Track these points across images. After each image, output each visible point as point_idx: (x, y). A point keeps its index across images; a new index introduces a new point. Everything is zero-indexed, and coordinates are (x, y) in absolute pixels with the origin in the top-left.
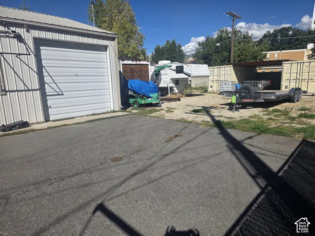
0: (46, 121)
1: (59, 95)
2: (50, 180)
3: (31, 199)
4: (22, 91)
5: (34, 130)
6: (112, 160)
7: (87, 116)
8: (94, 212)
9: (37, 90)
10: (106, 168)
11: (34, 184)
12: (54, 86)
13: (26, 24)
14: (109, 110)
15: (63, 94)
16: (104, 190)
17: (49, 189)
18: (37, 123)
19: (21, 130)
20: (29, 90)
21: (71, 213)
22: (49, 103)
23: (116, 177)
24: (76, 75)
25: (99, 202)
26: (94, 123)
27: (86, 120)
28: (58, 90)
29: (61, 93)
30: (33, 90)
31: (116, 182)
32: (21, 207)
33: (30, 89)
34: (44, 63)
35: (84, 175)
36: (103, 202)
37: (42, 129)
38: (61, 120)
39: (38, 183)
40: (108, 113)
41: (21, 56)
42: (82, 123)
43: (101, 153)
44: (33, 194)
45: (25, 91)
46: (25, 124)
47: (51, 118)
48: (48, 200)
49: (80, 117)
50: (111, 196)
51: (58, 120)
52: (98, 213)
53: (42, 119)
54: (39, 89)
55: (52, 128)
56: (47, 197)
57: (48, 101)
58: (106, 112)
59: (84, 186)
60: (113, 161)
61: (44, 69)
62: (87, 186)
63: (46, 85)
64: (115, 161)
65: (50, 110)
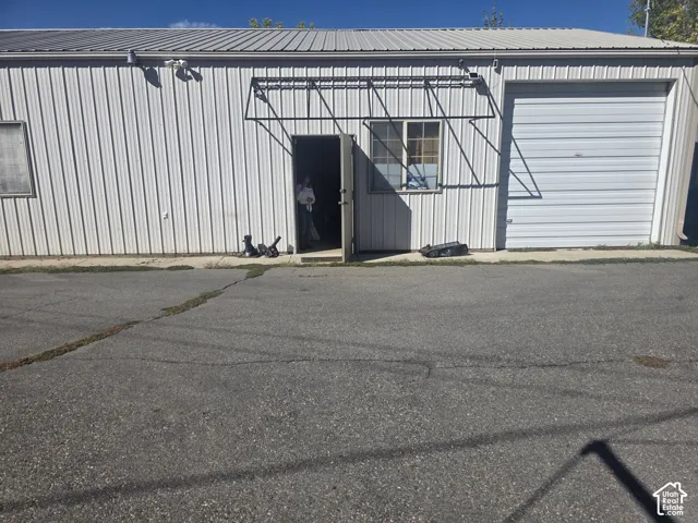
0: (498, 250)
1: (532, 197)
2: (499, 360)
3: (466, 381)
4: (467, 187)
5: (476, 263)
6: (639, 360)
7: (585, 248)
8: (585, 451)
9: (492, 186)
10: (622, 373)
11: (471, 358)
12: (525, 178)
13: (497, 57)
14: (646, 241)
15: (540, 197)
16: (613, 416)
17: (497, 375)
18: (482, 250)
19: (455, 258)
20: (479, 186)
21: (535, 433)
22: (511, 213)
23: (644, 400)
24: (578, 156)
25: (598, 436)
26: (601, 266)
27: (582, 258)
28: (531, 187)
29: (536, 194)
30: (485, 186)
31: (644, 412)
32: (450, 387)
33: (482, 183)
34: (516, 132)
35: (566, 373)
36: (607, 440)
37: (489, 263)
38: (527, 250)
39: (478, 359)
40: (639, 247)
41: (477, 121)
42: (571, 262)
43: (610, 337)
44: (470, 374)
45: (473, 186)
46: (461, 249)
47: (509, 244)
48: (493, 392)
49: (570, 248)
50: (629, 436)
51: (520, 250)
52: (593, 458)
53: (491, 244)
54: (497, 185)
55: (508, 263)
56: (493, 389)
57: (509, 210)
58: (636, 245)
59: (566, 392)
60: (641, 363)
61: (513, 144)
62: (573, 396)
63: (511, 176)
64: (646, 365)
65: (509, 228)
